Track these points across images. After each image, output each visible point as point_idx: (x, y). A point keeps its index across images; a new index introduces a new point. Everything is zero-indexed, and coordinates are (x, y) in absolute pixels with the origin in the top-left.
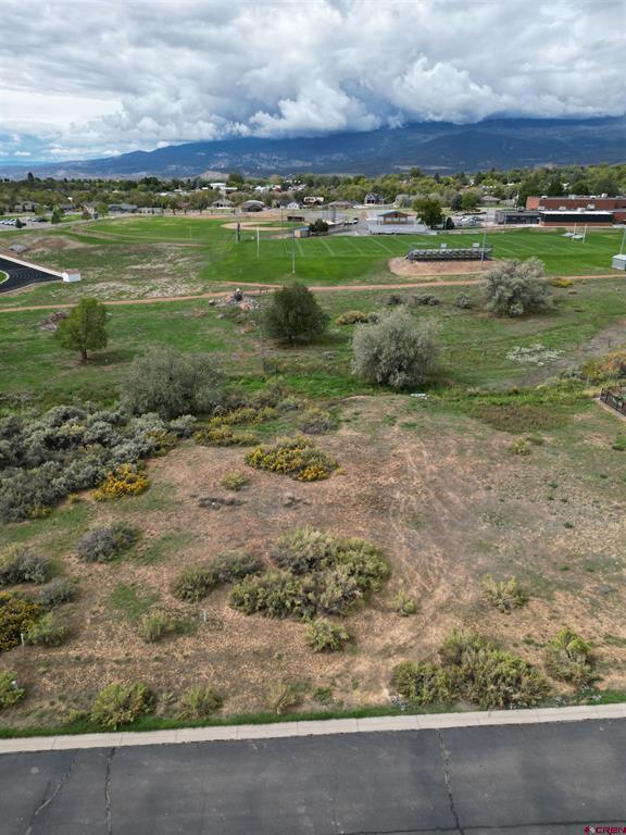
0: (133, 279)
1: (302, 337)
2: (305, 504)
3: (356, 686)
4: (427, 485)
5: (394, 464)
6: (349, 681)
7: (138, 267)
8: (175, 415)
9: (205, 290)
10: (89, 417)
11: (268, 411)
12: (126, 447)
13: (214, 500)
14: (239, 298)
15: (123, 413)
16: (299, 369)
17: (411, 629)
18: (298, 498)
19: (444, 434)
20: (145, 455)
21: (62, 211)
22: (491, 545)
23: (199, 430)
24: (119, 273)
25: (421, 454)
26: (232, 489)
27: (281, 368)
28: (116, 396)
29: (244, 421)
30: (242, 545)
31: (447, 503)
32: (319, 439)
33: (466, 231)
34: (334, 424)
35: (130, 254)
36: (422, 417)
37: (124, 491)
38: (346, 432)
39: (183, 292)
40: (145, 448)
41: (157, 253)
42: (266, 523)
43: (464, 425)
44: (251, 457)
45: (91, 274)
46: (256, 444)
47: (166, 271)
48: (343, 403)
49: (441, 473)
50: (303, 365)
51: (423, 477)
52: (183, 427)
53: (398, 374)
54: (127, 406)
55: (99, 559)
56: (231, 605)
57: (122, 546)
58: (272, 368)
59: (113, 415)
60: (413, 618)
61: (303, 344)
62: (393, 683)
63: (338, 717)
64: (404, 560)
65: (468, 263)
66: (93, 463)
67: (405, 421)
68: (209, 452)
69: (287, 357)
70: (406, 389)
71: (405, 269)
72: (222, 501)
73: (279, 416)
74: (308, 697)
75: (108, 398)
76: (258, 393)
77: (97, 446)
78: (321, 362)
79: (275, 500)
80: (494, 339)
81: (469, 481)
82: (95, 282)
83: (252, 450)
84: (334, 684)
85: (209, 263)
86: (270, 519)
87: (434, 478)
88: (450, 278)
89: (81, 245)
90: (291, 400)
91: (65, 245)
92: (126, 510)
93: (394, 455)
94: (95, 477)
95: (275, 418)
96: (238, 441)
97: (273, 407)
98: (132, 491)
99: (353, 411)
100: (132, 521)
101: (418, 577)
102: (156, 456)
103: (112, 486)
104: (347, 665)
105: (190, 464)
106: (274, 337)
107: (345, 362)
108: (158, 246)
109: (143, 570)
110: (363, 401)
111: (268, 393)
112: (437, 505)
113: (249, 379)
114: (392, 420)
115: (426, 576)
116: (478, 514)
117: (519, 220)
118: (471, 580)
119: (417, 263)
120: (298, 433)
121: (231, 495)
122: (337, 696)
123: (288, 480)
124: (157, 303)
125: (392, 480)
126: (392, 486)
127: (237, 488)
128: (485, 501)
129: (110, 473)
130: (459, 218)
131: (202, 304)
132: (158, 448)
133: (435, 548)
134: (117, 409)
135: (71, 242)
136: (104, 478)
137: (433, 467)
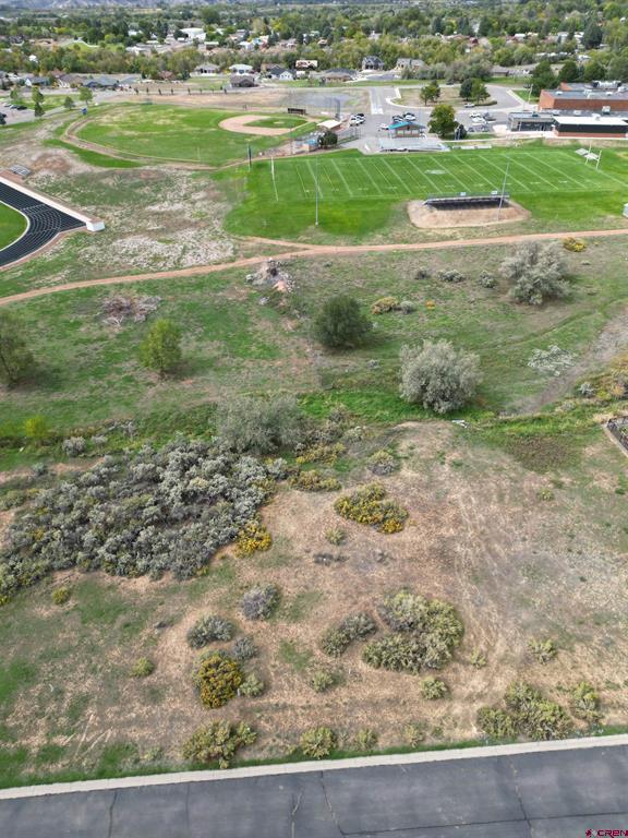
0: (159, 231)
1: (349, 343)
2: (392, 559)
3: (456, 725)
4: (479, 537)
5: (452, 513)
6: (451, 721)
7: (157, 208)
9: (235, 252)
11: (340, 447)
13: (324, 557)
14: (274, 273)
17: (484, 679)
18: (385, 553)
19: (485, 475)
22: (530, 600)
23: (291, 473)
24: (141, 218)
25: (470, 501)
26: (334, 544)
27: (336, 383)
29: (321, 458)
30: (356, 603)
32: (388, 481)
33: (480, 144)
34: (397, 464)
35: (142, 185)
36: (465, 453)
37: (257, 548)
38: (407, 472)
39: (214, 257)
40: (258, 501)
41: (169, 182)
42: (367, 580)
43: (501, 464)
44: (341, 508)
45: (112, 218)
46: (338, 488)
47: (187, 216)
48: (398, 432)
53: (442, 403)
55: (261, 619)
56: (363, 660)
57: (273, 606)
60: (484, 669)
62: (478, 723)
63: (449, 748)
65: (485, 212)
67: (453, 458)
68: (305, 498)
69: (338, 367)
71: (424, 218)
72: (331, 557)
74: (428, 734)
76: (327, 425)
78: (368, 374)
79: (369, 555)
80: (517, 337)
81: (509, 531)
82: (121, 233)
83: (338, 497)
84: (442, 724)
87: (483, 528)
88: (469, 233)
89: (86, 167)
91: (69, 167)
92: (262, 566)
93: (450, 502)
94: (231, 535)
95: (345, 452)
96: (325, 487)
98: (262, 547)
99: (408, 444)
100: (270, 578)
101: (483, 632)
102: (266, 505)
103: (246, 544)
104: (448, 709)
105: (294, 513)
107: (390, 374)
109: (294, 627)
110: (414, 430)
112: (488, 558)
114: (442, 458)
115: (488, 631)
116: (518, 567)
117: (533, 126)
118: (519, 635)
119: (436, 212)
120: (368, 474)
121: (335, 551)
122: (446, 733)
123: (373, 532)
124: (196, 277)
125: (452, 531)
126: (453, 539)
127: (338, 542)
128: (523, 554)
129: (242, 532)
131: (238, 278)
132: (266, 498)
133: (492, 605)
135: (73, 161)
136: (239, 537)
137: (481, 516)
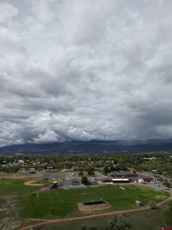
33: (95, 186)
65: (99, 205)
71: (82, 208)
85: (22, 208)
108: (4, 197)
119: (86, 206)
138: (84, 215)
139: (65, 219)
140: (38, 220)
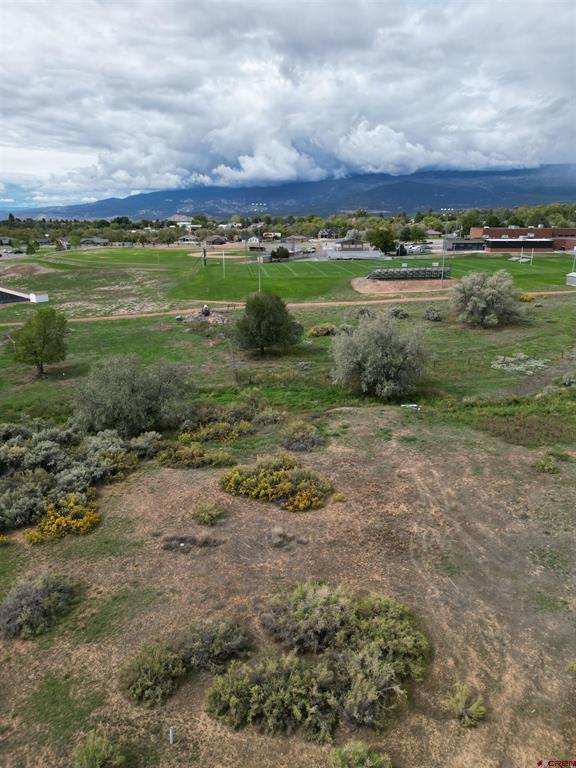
0: (99, 299)
1: (275, 347)
2: (300, 542)
4: (448, 514)
5: (402, 487)
7: (106, 288)
8: (136, 432)
9: (172, 307)
10: (35, 435)
11: (245, 425)
12: (75, 471)
13: (183, 540)
14: (207, 313)
15: (76, 431)
16: (274, 380)
18: (290, 535)
19: (452, 450)
20: (97, 482)
21: (38, 244)
22: (555, 599)
23: (164, 448)
24: (87, 294)
25: (431, 474)
26: (205, 523)
27: (254, 379)
28: (70, 412)
29: (217, 437)
30: (221, 607)
31: (480, 538)
32: (306, 457)
33: (419, 257)
34: (322, 438)
35: (98, 278)
36: (420, 430)
37: (68, 529)
38: (336, 448)
39: (150, 309)
40: (98, 473)
41: (126, 276)
42: (251, 572)
43: (472, 440)
44: (228, 480)
45: (59, 296)
46: (232, 464)
47: (134, 291)
48: (328, 415)
49: (460, 498)
50: (278, 376)
51: (441, 503)
52: (145, 445)
53: (385, 383)
54: (81, 423)
55: (23, 635)
56: (210, 712)
57: (57, 612)
58: (245, 380)
59: (63, 434)
60: (485, 728)
61: (276, 355)
64: (445, 626)
65: (428, 282)
66: (32, 493)
67: (402, 435)
68: (178, 475)
69: (261, 369)
70: (395, 399)
71: (367, 287)
72: (193, 541)
73: (256, 431)
75: (61, 415)
76: (232, 405)
77: (39, 471)
78: (296, 372)
79: (261, 537)
80: (474, 349)
81: (498, 507)
82: (62, 302)
83: (228, 472)
85: (176, 284)
86: (256, 566)
87: (454, 504)
88: (413, 295)
89: (52, 270)
90: (269, 412)
91: (36, 270)
92: (68, 555)
93: (400, 476)
94: (31, 512)
95: (251, 433)
96: (211, 462)
97: (249, 420)
98: (78, 529)
99: (340, 424)
100: (73, 572)
101: (473, 654)
102: (112, 482)
103: (52, 523)
105: (152, 490)
106: (246, 348)
107: (323, 372)
108: (127, 271)
109: (83, 650)
110: (349, 412)
111: (243, 405)
112: (468, 541)
113: (220, 392)
114: (387, 434)
115: (483, 653)
116: (523, 553)
117: (466, 247)
118: (548, 658)
119: (379, 282)
120: (281, 451)
121: (204, 533)
123: (275, 510)
124: (124, 319)
125: (403, 507)
126: (406, 517)
127: (212, 522)
128: (526, 534)
129: (52, 505)
130: (409, 246)
131: (168, 320)
132: (114, 471)
133: (483, 607)
134: (71, 425)
135: (43, 268)
136: (44, 513)
137: (450, 490)
138: (371, 299)
139: (306, 304)
140: (221, 302)
